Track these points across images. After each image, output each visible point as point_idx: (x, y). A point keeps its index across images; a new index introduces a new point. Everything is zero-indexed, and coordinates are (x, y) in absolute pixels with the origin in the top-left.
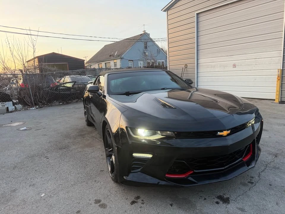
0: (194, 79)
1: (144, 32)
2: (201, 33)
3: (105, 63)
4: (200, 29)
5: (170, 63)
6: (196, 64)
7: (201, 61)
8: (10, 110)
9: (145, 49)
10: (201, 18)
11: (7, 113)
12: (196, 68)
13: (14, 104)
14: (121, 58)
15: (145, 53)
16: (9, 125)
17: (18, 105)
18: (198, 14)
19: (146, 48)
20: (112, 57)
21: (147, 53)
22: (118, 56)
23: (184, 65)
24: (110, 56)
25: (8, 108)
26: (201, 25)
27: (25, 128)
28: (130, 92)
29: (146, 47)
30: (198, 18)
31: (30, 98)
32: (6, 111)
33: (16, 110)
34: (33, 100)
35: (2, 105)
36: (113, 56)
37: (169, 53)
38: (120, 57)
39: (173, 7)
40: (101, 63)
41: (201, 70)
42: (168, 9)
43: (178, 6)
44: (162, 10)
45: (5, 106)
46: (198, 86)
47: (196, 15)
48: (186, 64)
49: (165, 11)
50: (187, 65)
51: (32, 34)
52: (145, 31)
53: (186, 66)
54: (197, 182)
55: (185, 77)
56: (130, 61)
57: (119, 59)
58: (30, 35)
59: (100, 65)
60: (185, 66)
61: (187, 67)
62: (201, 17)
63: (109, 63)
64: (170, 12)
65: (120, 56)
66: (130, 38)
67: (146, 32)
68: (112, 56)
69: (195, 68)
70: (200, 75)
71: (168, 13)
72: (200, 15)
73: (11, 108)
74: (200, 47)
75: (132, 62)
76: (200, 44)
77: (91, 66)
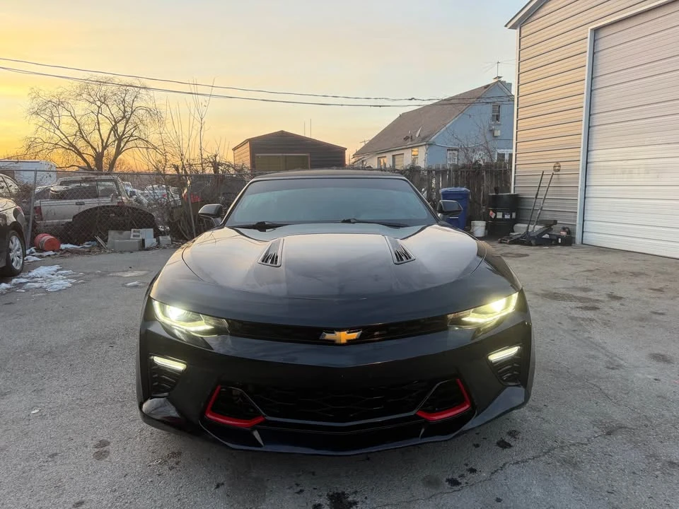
0: (574, 202)
1: (496, 80)
2: (599, 83)
3: (393, 156)
4: (599, 71)
5: (517, 159)
6: (581, 164)
7: (596, 155)
8: (147, 244)
9: (493, 123)
10: (605, 41)
11: (140, 250)
12: (580, 175)
13: (157, 234)
14: (429, 144)
15: (492, 131)
16: (119, 274)
17: (164, 237)
18: (596, 31)
19: (497, 120)
20: (409, 141)
21: (499, 131)
22: (423, 139)
23: (553, 164)
24: (406, 139)
25: (143, 240)
26: (602, 59)
27: (136, 283)
28: (266, 223)
29: (498, 118)
30: (596, 42)
31: (189, 223)
32: (137, 246)
33: (158, 246)
34: (194, 230)
35: (135, 234)
36: (412, 140)
37: (518, 133)
38: (426, 141)
39: (535, 17)
40: (384, 155)
41: (593, 180)
42: (520, 22)
43: (548, 11)
44: (506, 26)
45: (139, 236)
46: (584, 220)
47: (589, 34)
48: (557, 162)
49: (514, 27)
50: (561, 164)
51: (199, 93)
52: (500, 77)
53: (557, 168)
54: (262, 444)
55: (552, 195)
56: (451, 152)
57: (424, 147)
58: (195, 94)
59: (382, 160)
60: (555, 167)
61: (559, 170)
62: (603, 39)
63: (402, 156)
64: (527, 29)
65: (427, 139)
66: (461, 94)
67: (502, 79)
68: (410, 139)
69: (580, 172)
70: (592, 192)
71: (522, 32)
72: (602, 33)
73: (150, 240)
74: (596, 120)
75: (456, 152)
76: (596, 110)
77: (363, 161)
